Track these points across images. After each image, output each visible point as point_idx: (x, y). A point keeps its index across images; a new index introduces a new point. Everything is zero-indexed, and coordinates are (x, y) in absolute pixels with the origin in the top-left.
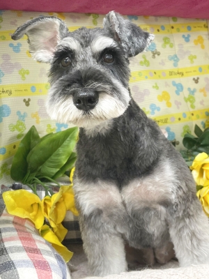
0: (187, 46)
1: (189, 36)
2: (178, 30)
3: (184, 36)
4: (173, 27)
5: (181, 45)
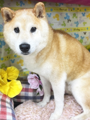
5: (80, 17)
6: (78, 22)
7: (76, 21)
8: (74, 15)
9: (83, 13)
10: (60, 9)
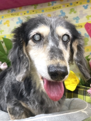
0: (85, 11)
1: (87, 5)
2: (81, 3)
3: (84, 6)
4: (77, 3)
5: (81, 11)
6: (78, 17)
7: (75, 17)
8: (72, 10)
9: (86, 6)
10: (53, 8)
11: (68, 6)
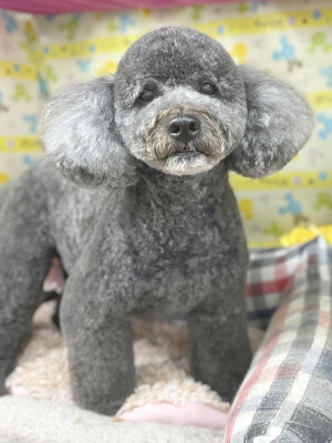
11: (305, 21)
